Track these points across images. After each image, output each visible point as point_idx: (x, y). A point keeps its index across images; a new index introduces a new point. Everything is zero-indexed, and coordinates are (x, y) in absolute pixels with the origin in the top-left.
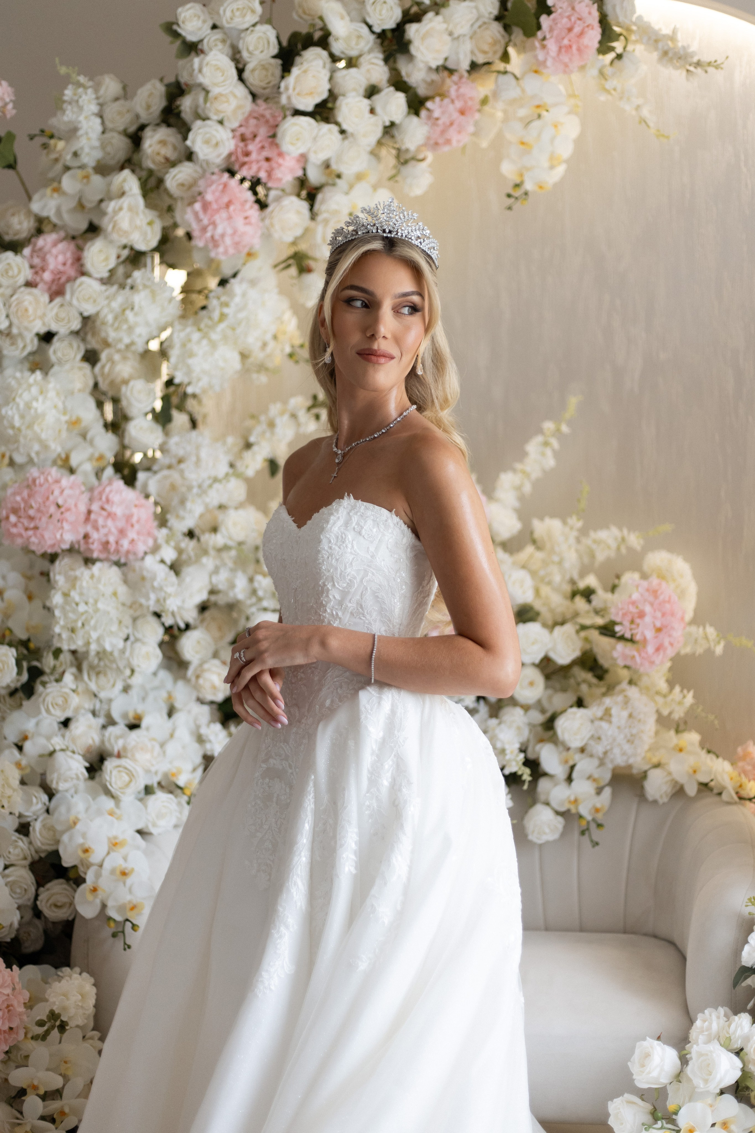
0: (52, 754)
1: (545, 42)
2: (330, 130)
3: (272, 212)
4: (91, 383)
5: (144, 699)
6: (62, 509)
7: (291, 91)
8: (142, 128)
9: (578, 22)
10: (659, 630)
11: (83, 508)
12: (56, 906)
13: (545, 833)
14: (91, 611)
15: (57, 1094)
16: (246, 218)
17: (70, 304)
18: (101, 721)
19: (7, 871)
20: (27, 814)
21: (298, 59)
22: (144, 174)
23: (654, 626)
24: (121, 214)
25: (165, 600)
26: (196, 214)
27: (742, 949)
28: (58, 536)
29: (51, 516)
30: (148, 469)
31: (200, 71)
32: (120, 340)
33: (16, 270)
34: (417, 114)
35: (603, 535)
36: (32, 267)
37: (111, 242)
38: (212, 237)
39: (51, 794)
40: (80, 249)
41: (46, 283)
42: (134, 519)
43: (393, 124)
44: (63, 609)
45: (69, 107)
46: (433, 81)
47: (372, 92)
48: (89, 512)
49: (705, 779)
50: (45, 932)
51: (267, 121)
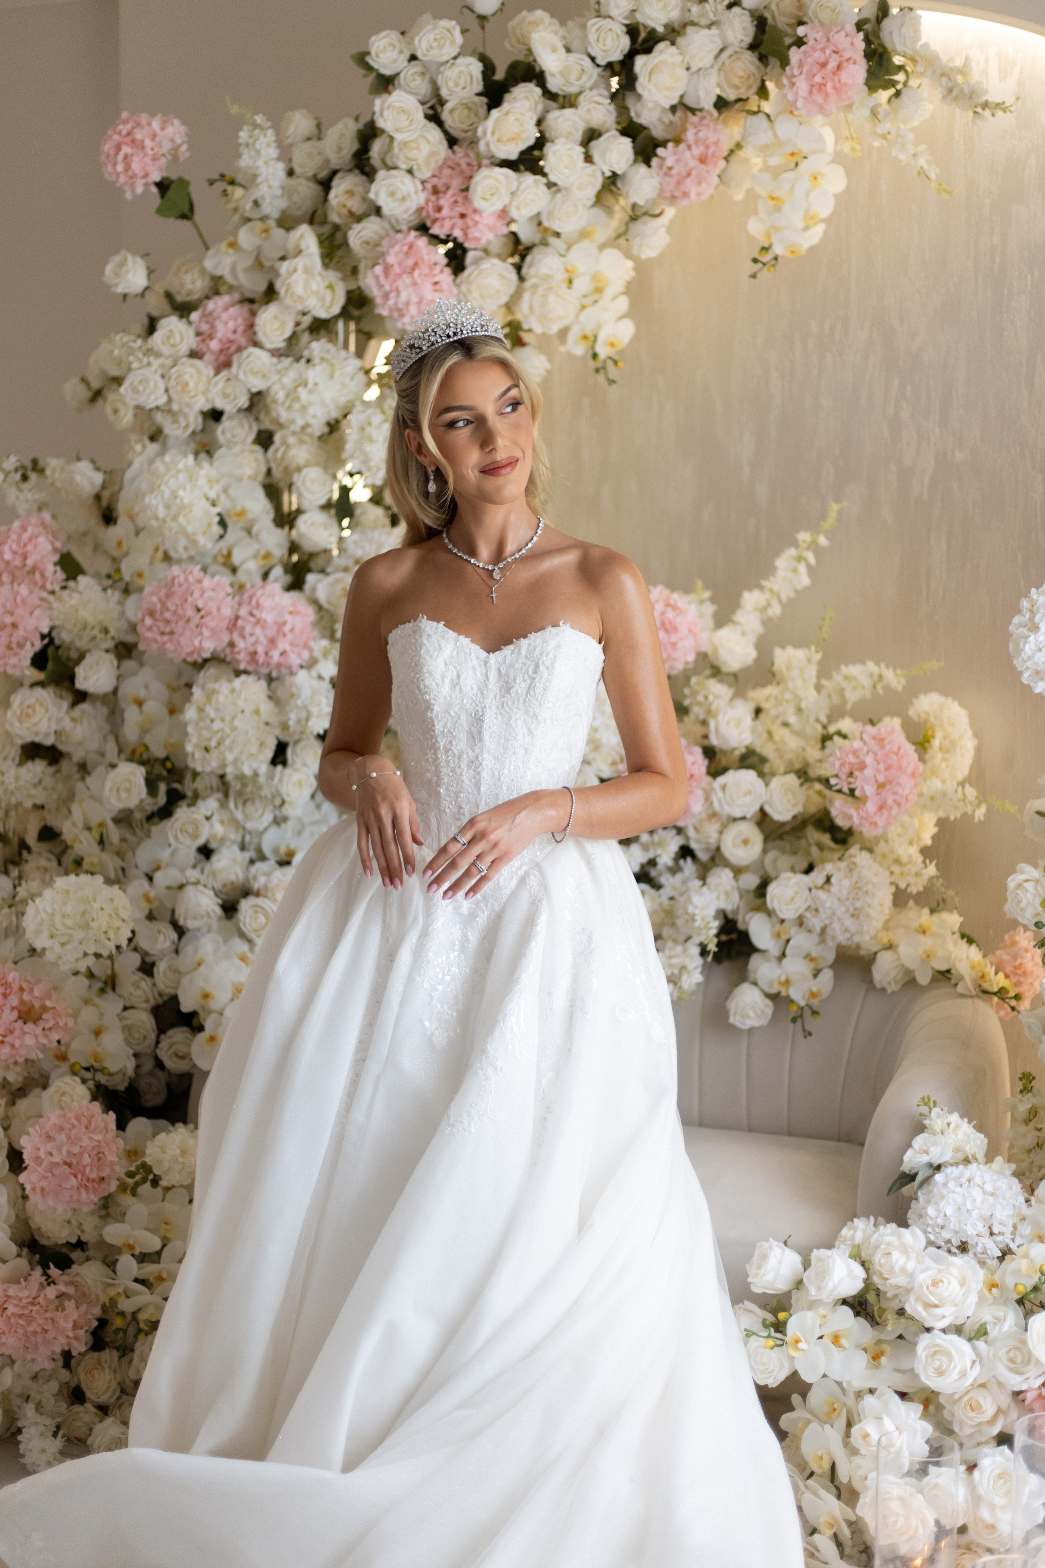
0: (181, 887)
1: (794, 80)
2: (536, 181)
3: (469, 276)
4: (264, 470)
5: (299, 833)
6: (202, 613)
7: (489, 136)
8: (334, 173)
9: (834, 55)
10: (881, 786)
11: (227, 612)
12: (177, 1056)
13: (748, 1017)
14: (227, 730)
15: (154, 1257)
16: (436, 283)
17: (236, 377)
18: (250, 854)
19: (127, 1013)
20: (152, 952)
21: (507, 97)
22: (326, 230)
23: (876, 781)
24: (295, 276)
25: (307, 719)
26: (377, 278)
27: (904, 1152)
28: (197, 643)
29: (188, 620)
30: (322, 571)
31: (382, 114)
32: (293, 421)
33: (178, 338)
34: (647, 162)
35: (855, 670)
36: (198, 334)
37: (287, 308)
38: (396, 304)
39: (181, 931)
40: (253, 314)
41: (213, 353)
42: (287, 629)
43: (615, 175)
44: (197, 724)
45: (246, 151)
46: (671, 123)
47: (591, 136)
48: (237, 618)
49: (943, 967)
50: (169, 1086)
51: (462, 172)
